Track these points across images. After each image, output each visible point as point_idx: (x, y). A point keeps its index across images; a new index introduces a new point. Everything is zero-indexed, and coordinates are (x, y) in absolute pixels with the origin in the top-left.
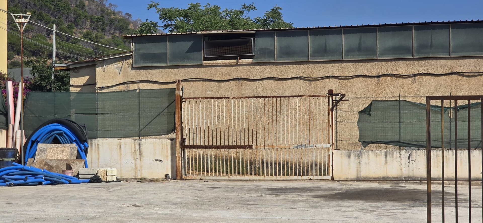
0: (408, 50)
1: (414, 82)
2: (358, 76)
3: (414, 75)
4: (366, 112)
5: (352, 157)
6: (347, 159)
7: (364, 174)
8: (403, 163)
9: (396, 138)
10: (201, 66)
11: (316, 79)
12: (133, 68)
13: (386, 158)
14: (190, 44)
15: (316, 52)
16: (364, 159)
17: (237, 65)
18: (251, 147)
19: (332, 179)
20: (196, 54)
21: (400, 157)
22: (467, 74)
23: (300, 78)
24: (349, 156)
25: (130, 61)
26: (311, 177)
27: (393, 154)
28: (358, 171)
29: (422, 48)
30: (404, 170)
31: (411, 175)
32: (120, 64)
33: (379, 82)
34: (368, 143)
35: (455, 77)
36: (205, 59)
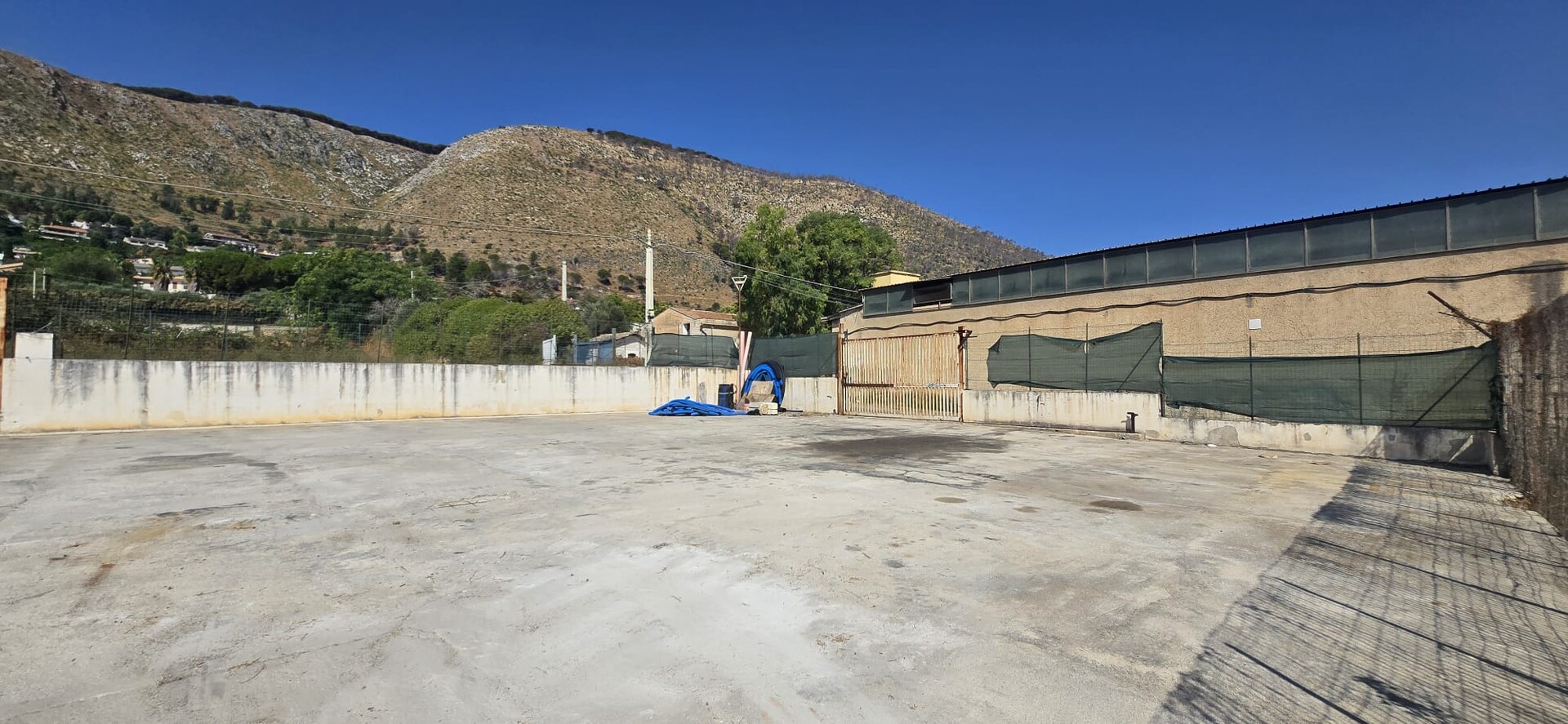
0: (1099, 281)
1: (1106, 316)
2: (1046, 313)
3: (1106, 308)
4: (995, 348)
5: (980, 398)
6: (975, 400)
7: (991, 417)
8: (1031, 406)
9: (1025, 377)
10: (912, 312)
11: (1006, 319)
12: (864, 317)
13: (1014, 399)
14: (903, 293)
15: (1006, 292)
16: (992, 401)
17: (939, 309)
18: (892, 385)
19: (961, 420)
20: (906, 302)
21: (1028, 399)
22: (1169, 303)
23: (991, 318)
24: (977, 398)
25: (862, 311)
26: (941, 418)
27: (1020, 397)
28: (986, 414)
29: (1113, 277)
30: (1032, 414)
31: (1040, 420)
32: (855, 314)
33: (1067, 317)
34: (997, 383)
35: (1154, 306)
36: (915, 306)
